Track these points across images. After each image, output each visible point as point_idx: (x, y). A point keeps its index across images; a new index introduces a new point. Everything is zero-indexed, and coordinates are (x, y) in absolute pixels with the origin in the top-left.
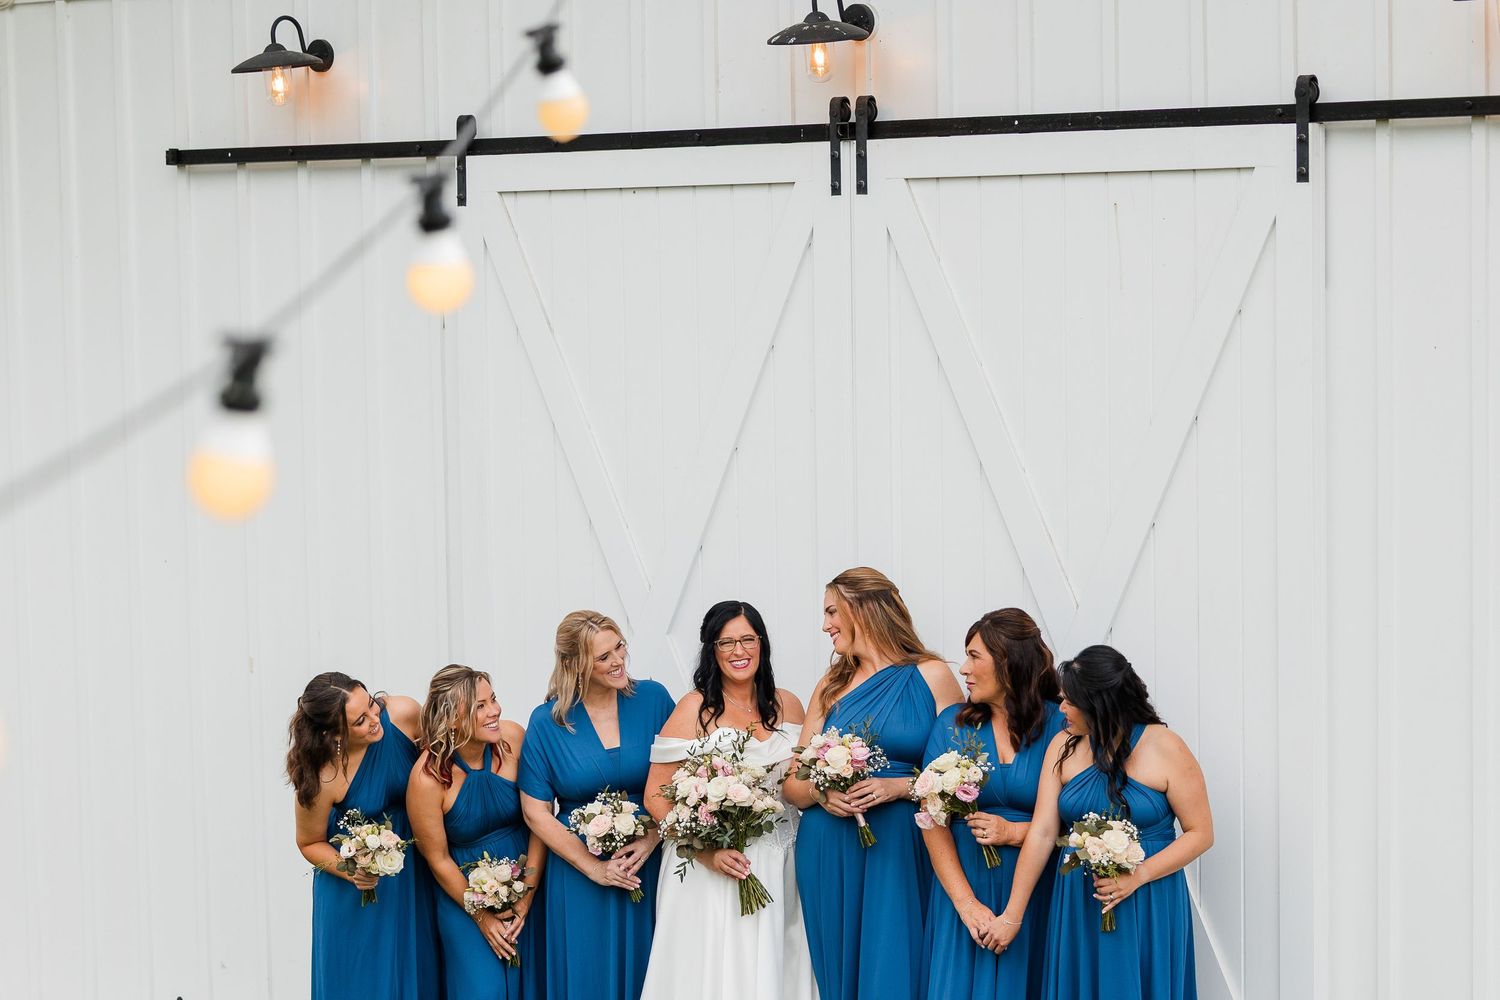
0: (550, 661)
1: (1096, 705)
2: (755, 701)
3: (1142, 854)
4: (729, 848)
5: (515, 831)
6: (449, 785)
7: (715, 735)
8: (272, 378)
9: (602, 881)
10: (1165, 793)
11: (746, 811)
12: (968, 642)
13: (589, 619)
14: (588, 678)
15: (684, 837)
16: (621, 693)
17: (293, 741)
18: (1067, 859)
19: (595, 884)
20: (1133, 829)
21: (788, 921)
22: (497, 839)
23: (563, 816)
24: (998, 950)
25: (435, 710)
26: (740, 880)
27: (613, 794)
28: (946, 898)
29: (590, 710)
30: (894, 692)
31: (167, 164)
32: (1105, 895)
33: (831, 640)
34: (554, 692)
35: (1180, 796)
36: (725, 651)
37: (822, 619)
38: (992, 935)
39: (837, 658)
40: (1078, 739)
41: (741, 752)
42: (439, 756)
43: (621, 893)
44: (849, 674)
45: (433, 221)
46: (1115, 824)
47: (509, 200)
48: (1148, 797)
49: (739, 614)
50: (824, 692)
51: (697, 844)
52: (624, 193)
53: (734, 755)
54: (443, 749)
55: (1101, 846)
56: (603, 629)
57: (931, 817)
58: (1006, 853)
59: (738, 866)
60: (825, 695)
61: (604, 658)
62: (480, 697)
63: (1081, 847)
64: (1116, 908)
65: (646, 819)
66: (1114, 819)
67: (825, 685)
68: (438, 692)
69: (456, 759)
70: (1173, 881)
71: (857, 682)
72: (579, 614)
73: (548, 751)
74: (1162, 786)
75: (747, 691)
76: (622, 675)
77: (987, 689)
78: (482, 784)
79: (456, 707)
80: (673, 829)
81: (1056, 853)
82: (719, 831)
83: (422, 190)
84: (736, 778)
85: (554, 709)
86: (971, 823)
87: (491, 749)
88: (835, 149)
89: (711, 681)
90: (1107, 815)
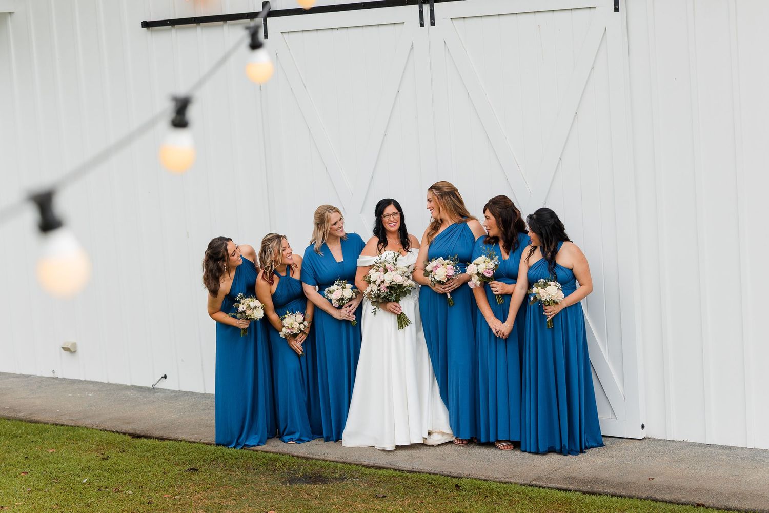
0: (312, 227)
1: (543, 232)
2: (400, 239)
3: (563, 295)
4: (393, 301)
5: (301, 299)
6: (273, 284)
7: (384, 254)
8: (193, 113)
9: (339, 318)
10: (572, 270)
11: (400, 286)
12: (484, 212)
13: (328, 208)
14: (328, 232)
15: (374, 297)
16: (342, 239)
17: (205, 270)
18: (532, 298)
19: (336, 319)
20: (559, 285)
21: (417, 331)
22: (294, 304)
23: (321, 291)
24: (504, 337)
25: (265, 253)
26: (398, 315)
27: (342, 281)
28: (483, 317)
29: (330, 247)
30: (458, 232)
31: (142, 27)
32: (548, 313)
33: (430, 212)
34: (315, 239)
35: (578, 270)
36: (386, 219)
37: (426, 203)
38: (501, 332)
39: (433, 220)
40: (535, 248)
41: (396, 261)
42: (268, 272)
43: (347, 322)
44: (438, 227)
45: (255, 45)
46: (552, 283)
47: (285, 36)
48: (564, 271)
49: (391, 204)
50: (428, 234)
51: (380, 300)
52: (334, 30)
53: (393, 263)
54: (270, 269)
55: (546, 293)
56: (334, 212)
57: (475, 283)
58: (506, 298)
59: (397, 309)
60: (429, 235)
61: (335, 224)
62: (283, 246)
63: (538, 293)
64: (552, 318)
65: (356, 290)
66: (551, 281)
67: (429, 231)
68: (266, 245)
69: (275, 272)
70: (576, 306)
71: (442, 230)
72: (324, 206)
73: (314, 265)
74: (571, 267)
75: (396, 236)
76: (342, 231)
77: (494, 232)
78: (286, 282)
79: (274, 251)
80: (370, 294)
81: (527, 296)
82: (389, 295)
83: (250, 32)
84: (395, 273)
85: (315, 247)
86: (491, 286)
87: (289, 266)
88: (421, 7)
89: (380, 232)
90: (548, 280)
